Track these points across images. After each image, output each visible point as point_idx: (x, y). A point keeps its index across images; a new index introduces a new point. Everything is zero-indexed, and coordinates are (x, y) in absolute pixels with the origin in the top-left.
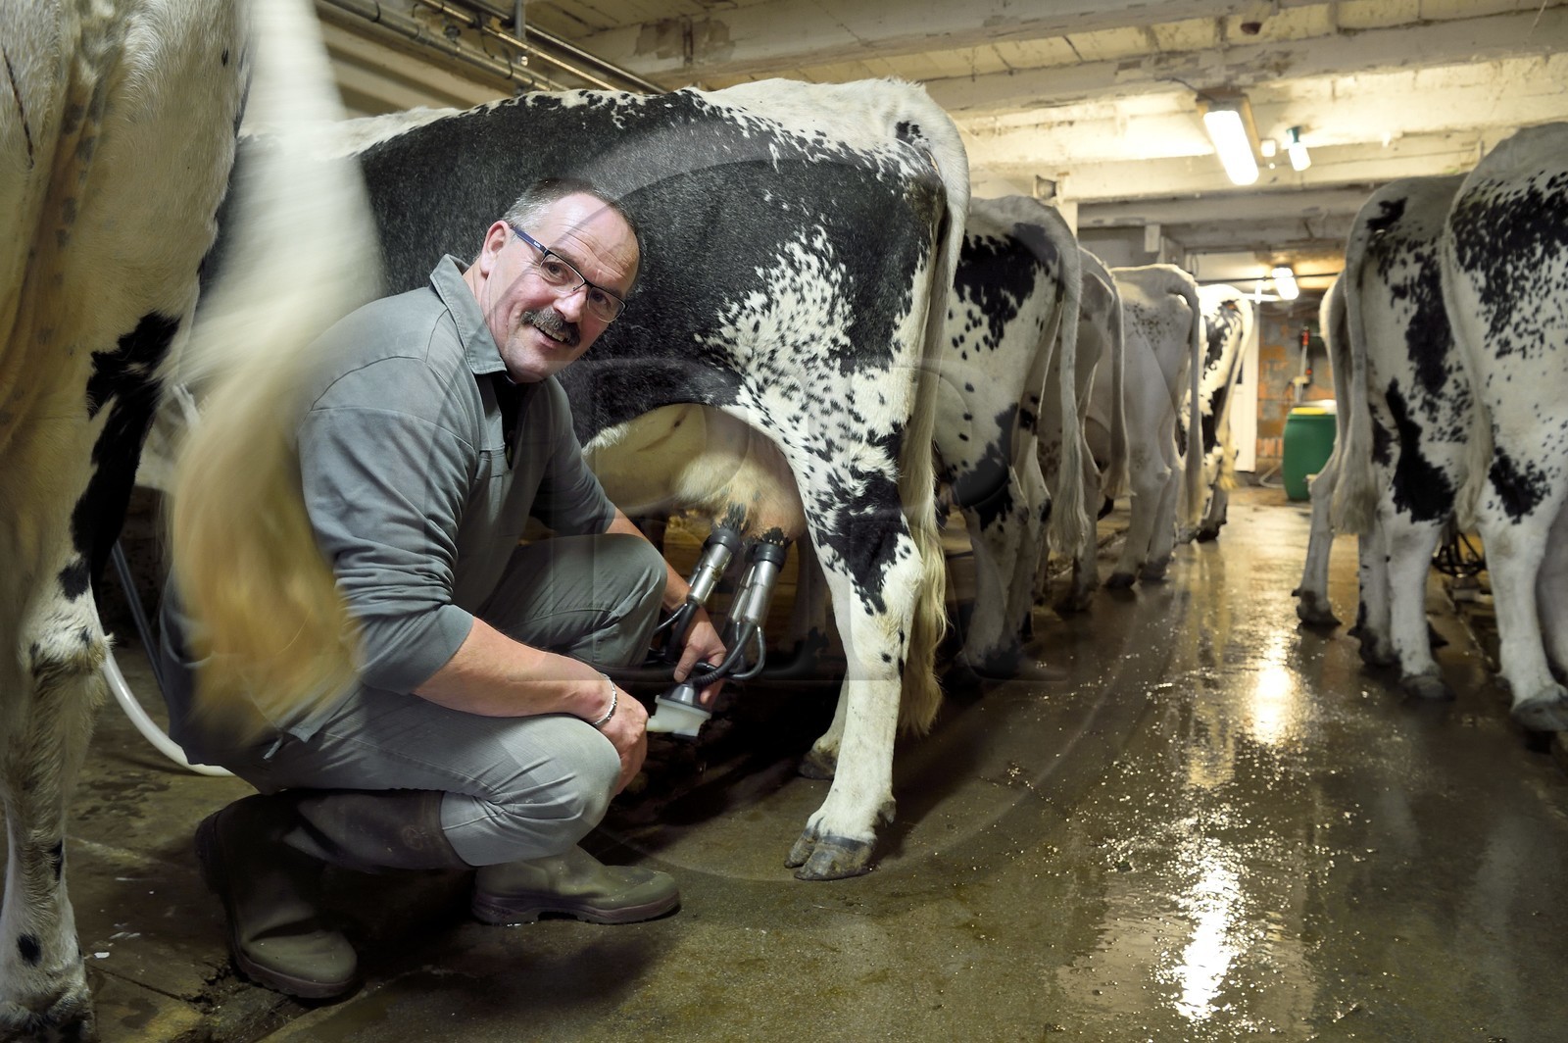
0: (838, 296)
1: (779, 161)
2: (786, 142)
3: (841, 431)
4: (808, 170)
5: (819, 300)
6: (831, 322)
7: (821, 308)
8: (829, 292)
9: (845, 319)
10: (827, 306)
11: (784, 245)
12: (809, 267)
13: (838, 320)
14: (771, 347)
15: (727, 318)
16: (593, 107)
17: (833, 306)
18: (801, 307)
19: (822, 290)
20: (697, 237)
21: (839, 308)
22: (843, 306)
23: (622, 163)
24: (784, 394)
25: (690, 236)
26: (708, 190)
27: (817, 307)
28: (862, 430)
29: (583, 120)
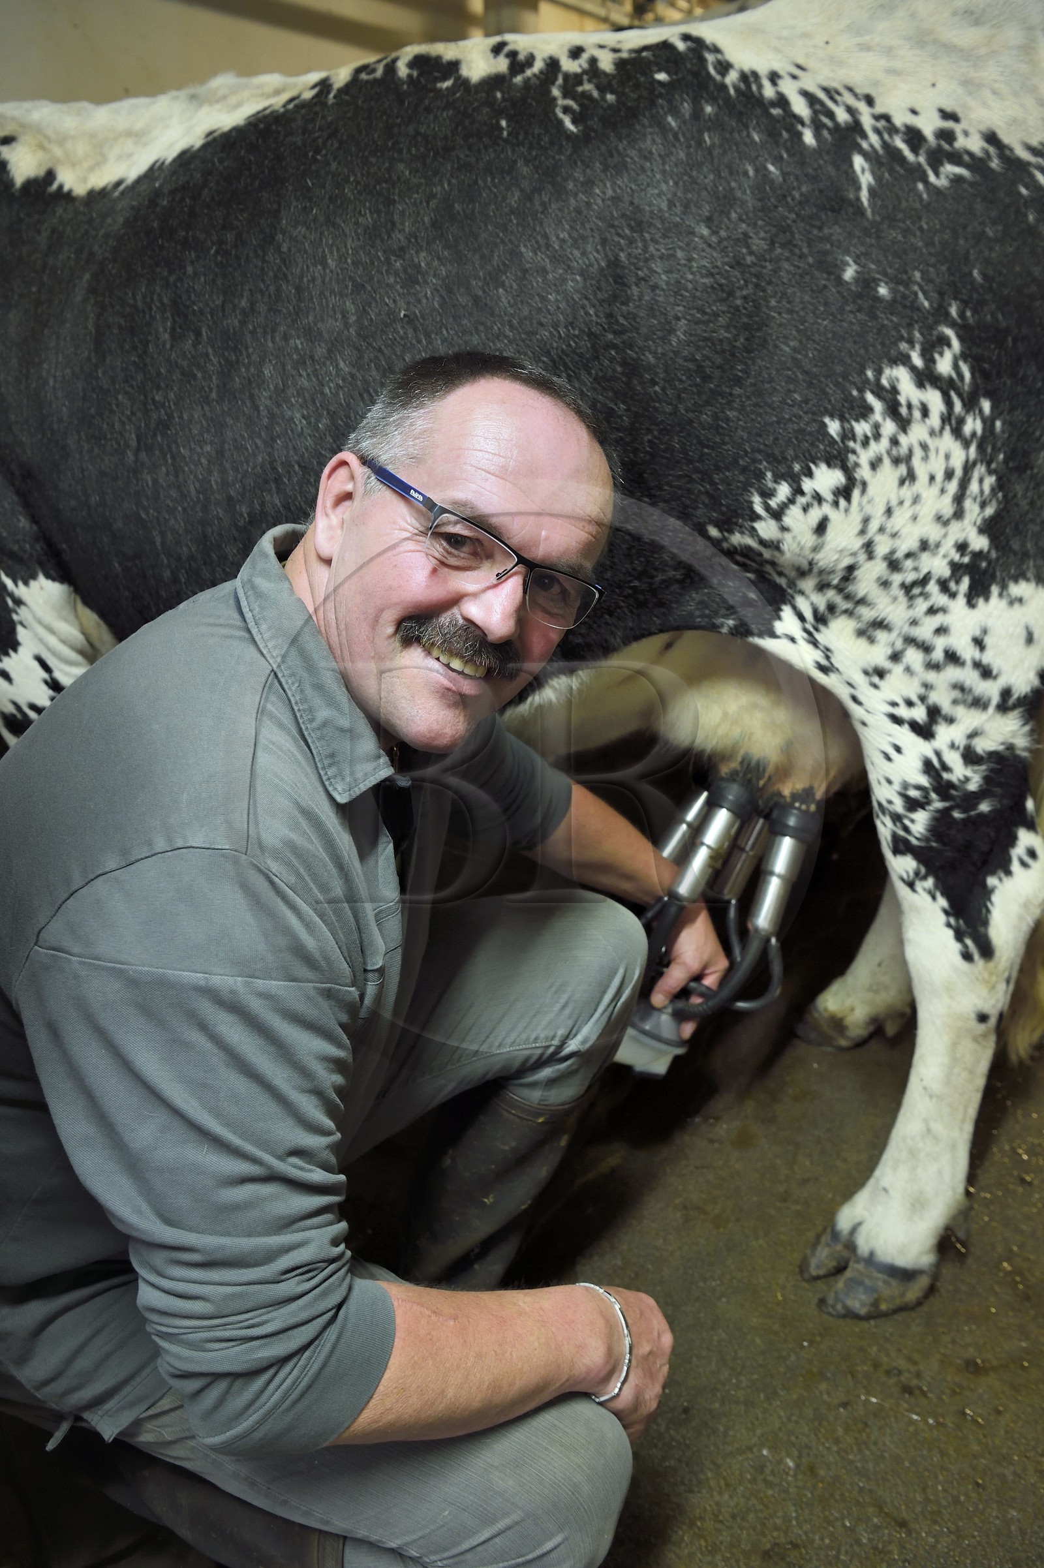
0: (974, 464)
1: (871, 190)
2: (885, 145)
3: (957, 694)
4: (927, 207)
5: (940, 476)
6: (959, 514)
7: (943, 491)
8: (958, 457)
9: (983, 505)
10: (953, 487)
11: (879, 372)
12: (925, 412)
13: (972, 509)
14: (847, 562)
15: (767, 508)
16: (518, 79)
17: (964, 484)
18: (907, 492)
19: (947, 457)
20: (719, 360)
21: (974, 487)
22: (981, 481)
23: (578, 211)
24: (861, 633)
25: (707, 358)
26: (738, 263)
27: (935, 489)
28: (991, 690)
29: (499, 114)
